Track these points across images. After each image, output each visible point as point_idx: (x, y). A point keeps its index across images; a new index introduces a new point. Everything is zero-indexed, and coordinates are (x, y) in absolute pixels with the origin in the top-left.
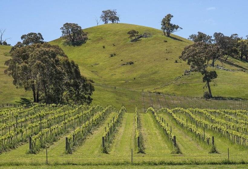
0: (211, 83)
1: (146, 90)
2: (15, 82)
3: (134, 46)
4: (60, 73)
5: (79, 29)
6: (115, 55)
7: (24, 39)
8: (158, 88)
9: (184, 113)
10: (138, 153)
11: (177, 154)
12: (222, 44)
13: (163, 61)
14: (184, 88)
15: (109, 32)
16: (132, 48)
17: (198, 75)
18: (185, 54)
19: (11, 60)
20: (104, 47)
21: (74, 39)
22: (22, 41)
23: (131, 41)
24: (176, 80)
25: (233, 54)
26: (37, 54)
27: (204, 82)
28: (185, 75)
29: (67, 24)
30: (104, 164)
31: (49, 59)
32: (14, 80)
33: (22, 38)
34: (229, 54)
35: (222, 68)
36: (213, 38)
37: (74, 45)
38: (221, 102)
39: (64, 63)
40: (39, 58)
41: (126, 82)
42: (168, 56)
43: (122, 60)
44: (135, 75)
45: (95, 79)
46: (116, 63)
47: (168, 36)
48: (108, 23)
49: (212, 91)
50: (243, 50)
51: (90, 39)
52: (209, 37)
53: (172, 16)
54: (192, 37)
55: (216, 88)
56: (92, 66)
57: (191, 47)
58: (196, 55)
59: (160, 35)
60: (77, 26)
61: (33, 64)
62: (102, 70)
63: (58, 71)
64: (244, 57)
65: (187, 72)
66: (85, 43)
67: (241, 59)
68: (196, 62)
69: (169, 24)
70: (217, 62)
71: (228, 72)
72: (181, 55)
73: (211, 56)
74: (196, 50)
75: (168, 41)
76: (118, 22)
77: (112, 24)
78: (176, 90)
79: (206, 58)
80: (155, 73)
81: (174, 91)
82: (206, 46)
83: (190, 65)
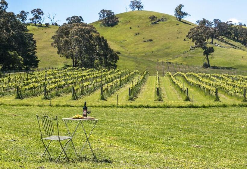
0: (210, 56)
1: (160, 61)
2: (59, 53)
3: (153, 28)
4: (92, 45)
5: (112, 14)
6: (139, 34)
7: (69, 21)
8: (170, 59)
9: (182, 76)
10: (129, 100)
11: (158, 102)
12: (220, 28)
13: (174, 39)
14: (190, 59)
15: (135, 17)
16: (152, 29)
17: (201, 51)
18: (191, 34)
19: (56, 35)
20: (131, 28)
21: (108, 21)
22: (67, 22)
23: (152, 24)
24: (184, 53)
25: (228, 35)
26: (75, 31)
27: (204, 55)
28: (191, 50)
29: (103, 10)
30: (95, 107)
31: (84, 35)
32: (58, 50)
33: (67, 19)
34: (225, 35)
35: (219, 45)
36: (213, 23)
37: (109, 26)
38: (215, 70)
39: (96, 38)
40: (77, 34)
41: (146, 54)
42: (179, 36)
43: (144, 38)
44: (153, 49)
45: (122, 52)
46: (139, 40)
47: (180, 20)
48: (135, 10)
49: (210, 63)
50: (236, 33)
51: (121, 22)
52: (211, 23)
53: (183, 6)
54: (198, 22)
55: (213, 60)
56: (121, 42)
57: (195, 29)
58: (198, 35)
59: (173, 20)
60: (111, 12)
61: (73, 39)
62: (128, 45)
63: (91, 44)
64: (236, 38)
65: (193, 48)
66: (117, 24)
67: (234, 39)
68: (198, 40)
69: (180, 11)
70: (215, 41)
71: (223, 48)
72: (188, 35)
73: (210, 36)
74: (199, 31)
75: (179, 24)
76: (143, 10)
77: (137, 11)
78: (183, 61)
79: (206, 37)
80: (169, 48)
81: (182, 62)
82: (207, 28)
83: (194, 42)
